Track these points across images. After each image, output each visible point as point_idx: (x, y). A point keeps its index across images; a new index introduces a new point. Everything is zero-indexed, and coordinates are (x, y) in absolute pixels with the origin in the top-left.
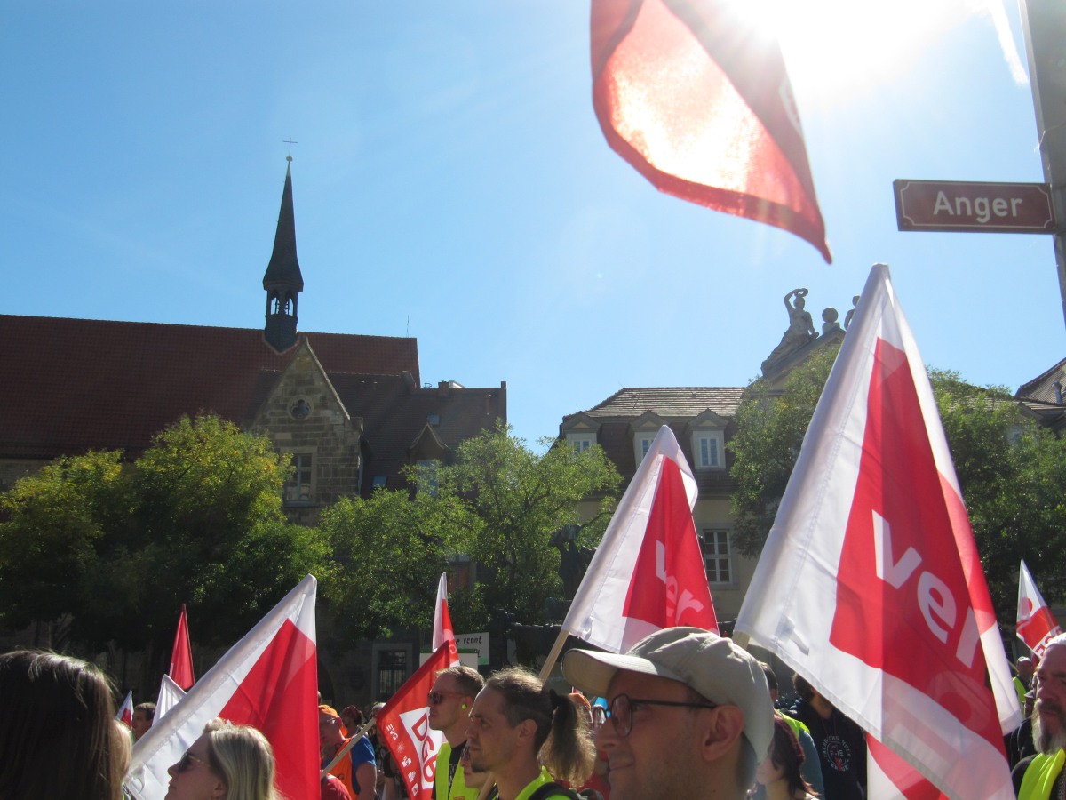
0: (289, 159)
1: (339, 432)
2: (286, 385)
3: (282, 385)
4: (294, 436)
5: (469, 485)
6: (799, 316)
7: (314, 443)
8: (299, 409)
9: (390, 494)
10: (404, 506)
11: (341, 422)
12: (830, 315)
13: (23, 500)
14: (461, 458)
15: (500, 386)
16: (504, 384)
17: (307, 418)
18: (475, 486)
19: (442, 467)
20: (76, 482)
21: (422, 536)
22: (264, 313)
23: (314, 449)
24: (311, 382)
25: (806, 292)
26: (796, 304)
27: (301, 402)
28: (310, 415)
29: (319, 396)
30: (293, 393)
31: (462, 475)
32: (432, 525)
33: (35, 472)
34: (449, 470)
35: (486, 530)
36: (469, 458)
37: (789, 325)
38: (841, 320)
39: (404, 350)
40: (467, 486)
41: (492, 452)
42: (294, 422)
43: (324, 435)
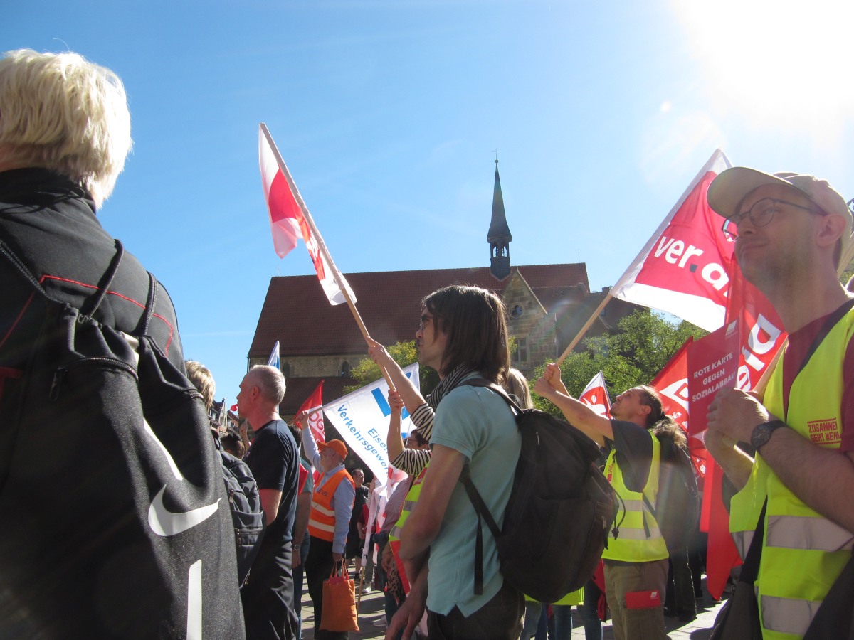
0: (497, 162)
1: (542, 323)
2: (506, 296)
4: (513, 327)
5: (628, 347)
7: (526, 331)
8: (515, 310)
9: (578, 355)
10: (587, 362)
11: (542, 316)
13: (365, 372)
14: (622, 330)
17: (521, 316)
18: (632, 347)
19: (609, 337)
22: (490, 257)
23: (527, 335)
24: (522, 293)
27: (517, 306)
28: (523, 314)
29: (527, 302)
30: (511, 301)
31: (622, 343)
34: (614, 338)
35: (641, 376)
36: (628, 329)
39: (578, 271)
40: (627, 348)
41: (642, 325)
42: (513, 319)
43: (532, 326)
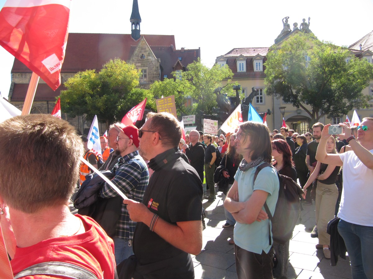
1: (154, 63)
2: (138, 50)
3: (137, 50)
4: (141, 64)
6: (286, 25)
7: (147, 66)
8: (142, 57)
9: (169, 80)
10: (173, 83)
11: (154, 60)
12: (295, 25)
13: (70, 84)
14: (188, 69)
15: (198, 48)
16: (199, 48)
17: (145, 59)
18: (192, 77)
19: (183, 72)
20: (84, 78)
21: (178, 91)
22: (131, 29)
23: (147, 68)
24: (145, 49)
25: (289, 18)
26: (286, 21)
27: (143, 54)
28: (146, 58)
29: (148, 53)
30: (141, 52)
31: (188, 75)
32: (180, 88)
33: (72, 76)
34: (185, 72)
35: (195, 89)
36: (190, 69)
37: (283, 28)
38: (299, 26)
39: (171, 39)
40: (190, 77)
41: (197, 67)
42: (141, 60)
43: (149, 64)
